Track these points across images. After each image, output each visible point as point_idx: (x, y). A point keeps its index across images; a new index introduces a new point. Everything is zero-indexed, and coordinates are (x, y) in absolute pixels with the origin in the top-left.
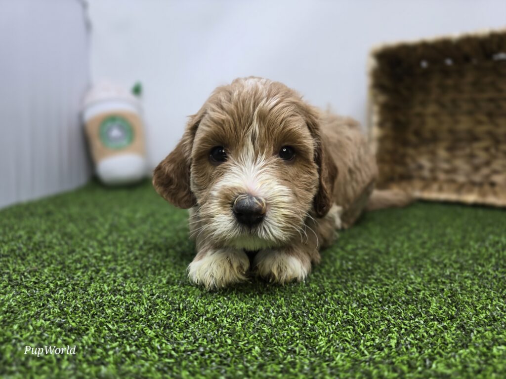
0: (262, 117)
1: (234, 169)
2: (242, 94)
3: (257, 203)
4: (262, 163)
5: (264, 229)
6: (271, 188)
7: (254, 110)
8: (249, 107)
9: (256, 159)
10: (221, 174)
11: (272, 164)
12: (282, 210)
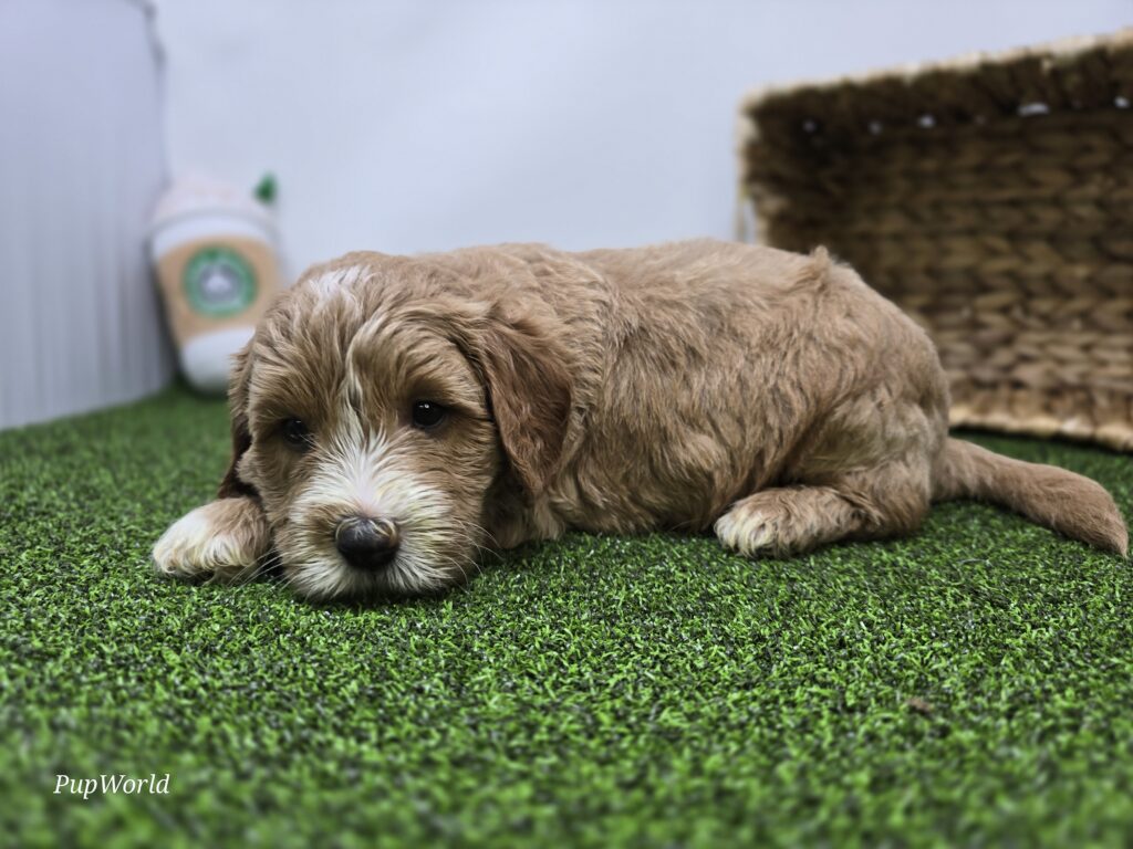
0: (364, 363)
1: (326, 467)
2: (311, 321)
3: (377, 532)
4: (381, 449)
5: (401, 571)
6: (404, 496)
7: (344, 349)
8: (331, 345)
9: (368, 443)
10: (305, 475)
11: (401, 444)
12: (430, 534)
